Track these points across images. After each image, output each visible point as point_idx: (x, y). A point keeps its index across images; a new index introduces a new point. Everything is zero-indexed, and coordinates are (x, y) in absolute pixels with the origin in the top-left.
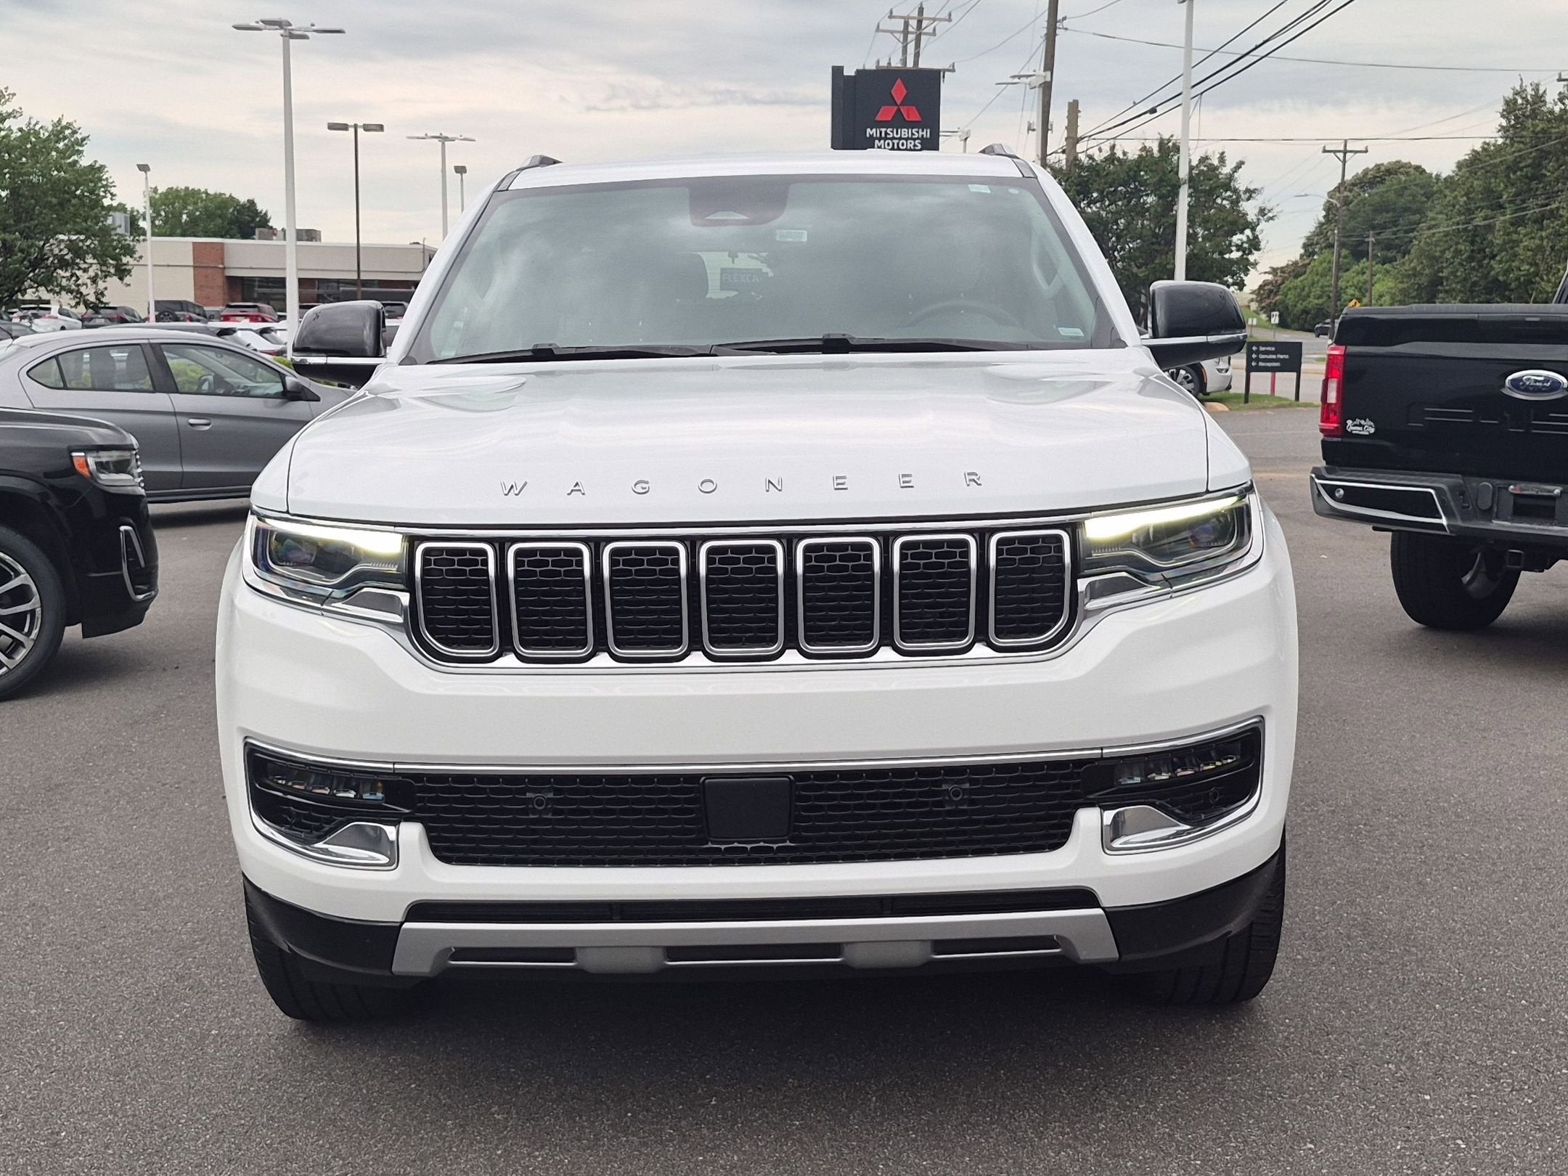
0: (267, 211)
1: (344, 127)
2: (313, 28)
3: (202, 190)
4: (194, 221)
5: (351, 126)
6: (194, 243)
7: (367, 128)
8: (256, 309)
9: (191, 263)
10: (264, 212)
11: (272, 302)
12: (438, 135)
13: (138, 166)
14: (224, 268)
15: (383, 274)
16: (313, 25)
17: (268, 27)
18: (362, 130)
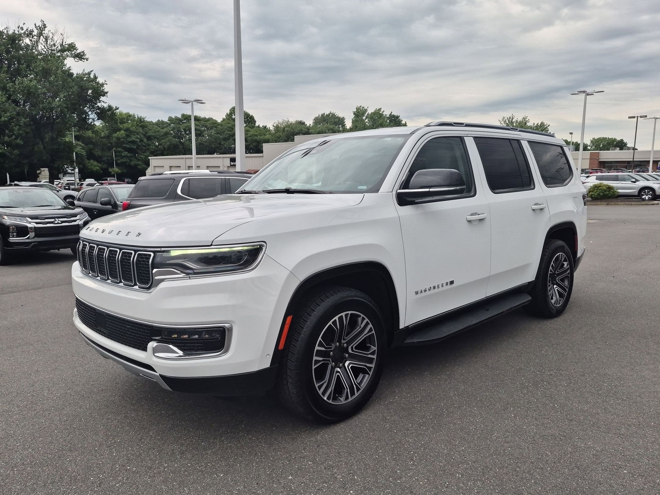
0: (626, 142)
1: (634, 117)
2: (594, 92)
3: (607, 137)
4: (604, 146)
5: (636, 117)
6: (591, 152)
7: (641, 117)
8: (600, 170)
9: (589, 158)
10: (625, 142)
11: (606, 168)
12: (654, 117)
13: (570, 133)
14: (599, 159)
15: (646, 159)
16: (594, 91)
17: (581, 93)
18: (639, 117)
